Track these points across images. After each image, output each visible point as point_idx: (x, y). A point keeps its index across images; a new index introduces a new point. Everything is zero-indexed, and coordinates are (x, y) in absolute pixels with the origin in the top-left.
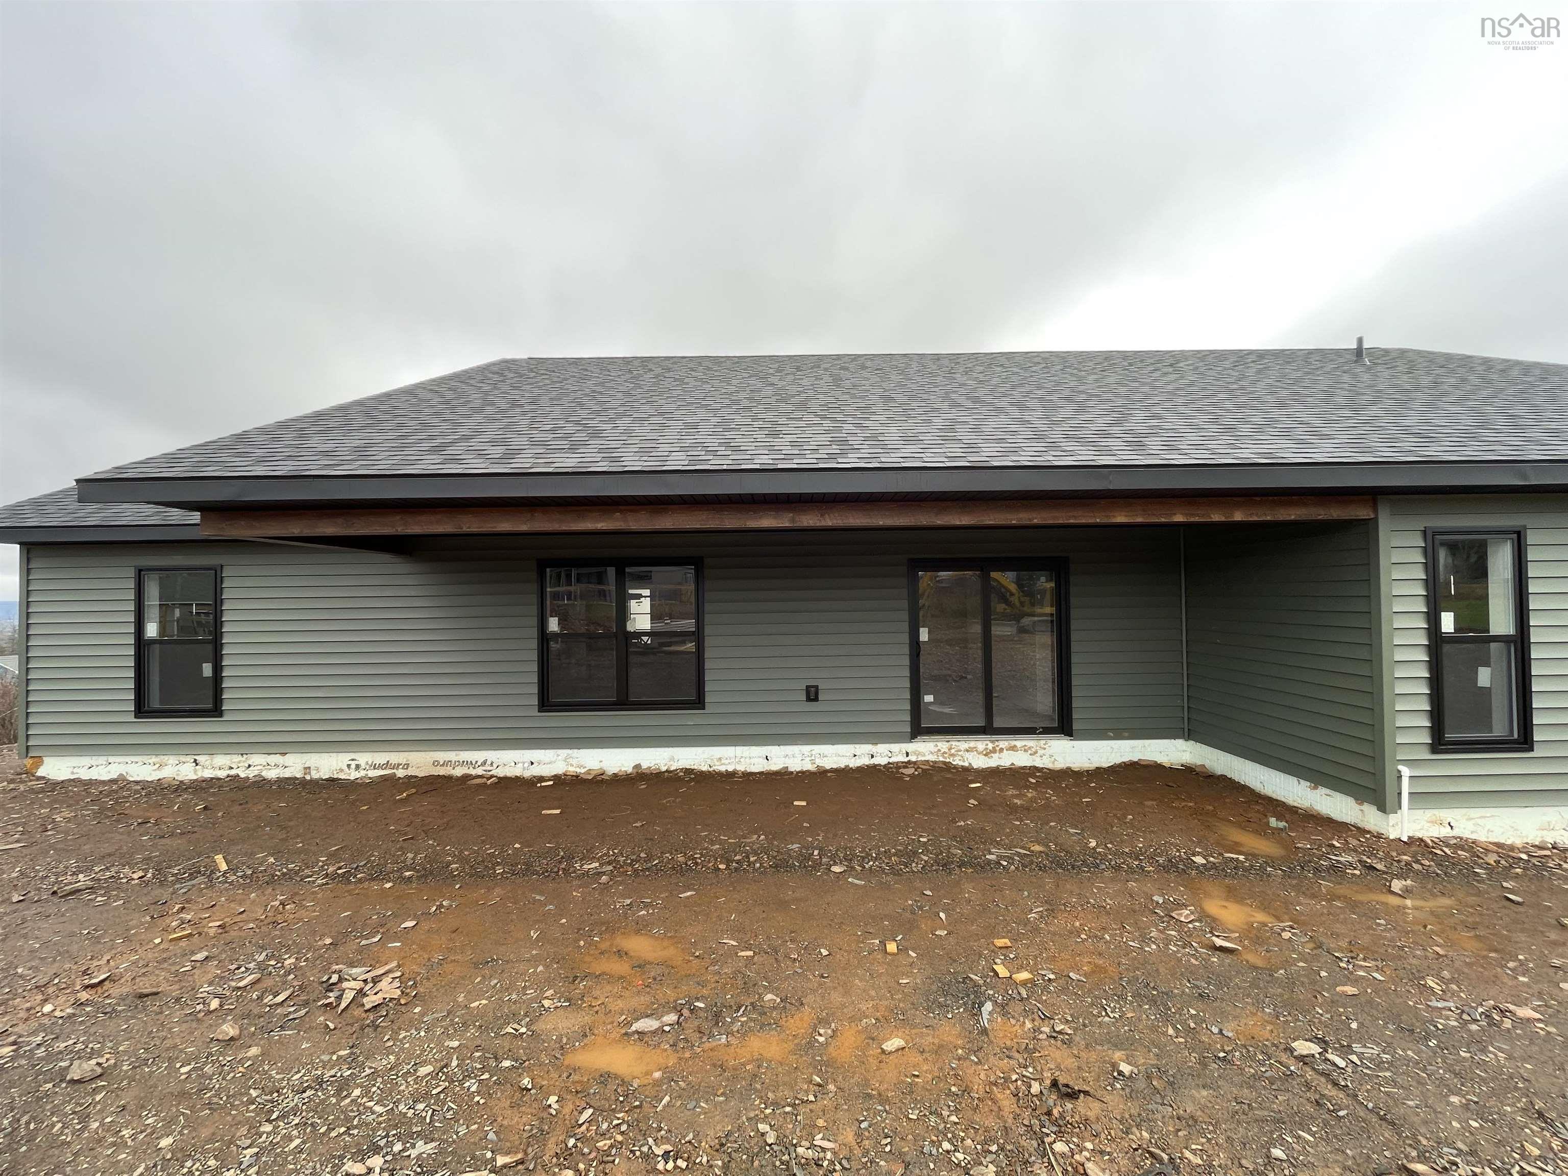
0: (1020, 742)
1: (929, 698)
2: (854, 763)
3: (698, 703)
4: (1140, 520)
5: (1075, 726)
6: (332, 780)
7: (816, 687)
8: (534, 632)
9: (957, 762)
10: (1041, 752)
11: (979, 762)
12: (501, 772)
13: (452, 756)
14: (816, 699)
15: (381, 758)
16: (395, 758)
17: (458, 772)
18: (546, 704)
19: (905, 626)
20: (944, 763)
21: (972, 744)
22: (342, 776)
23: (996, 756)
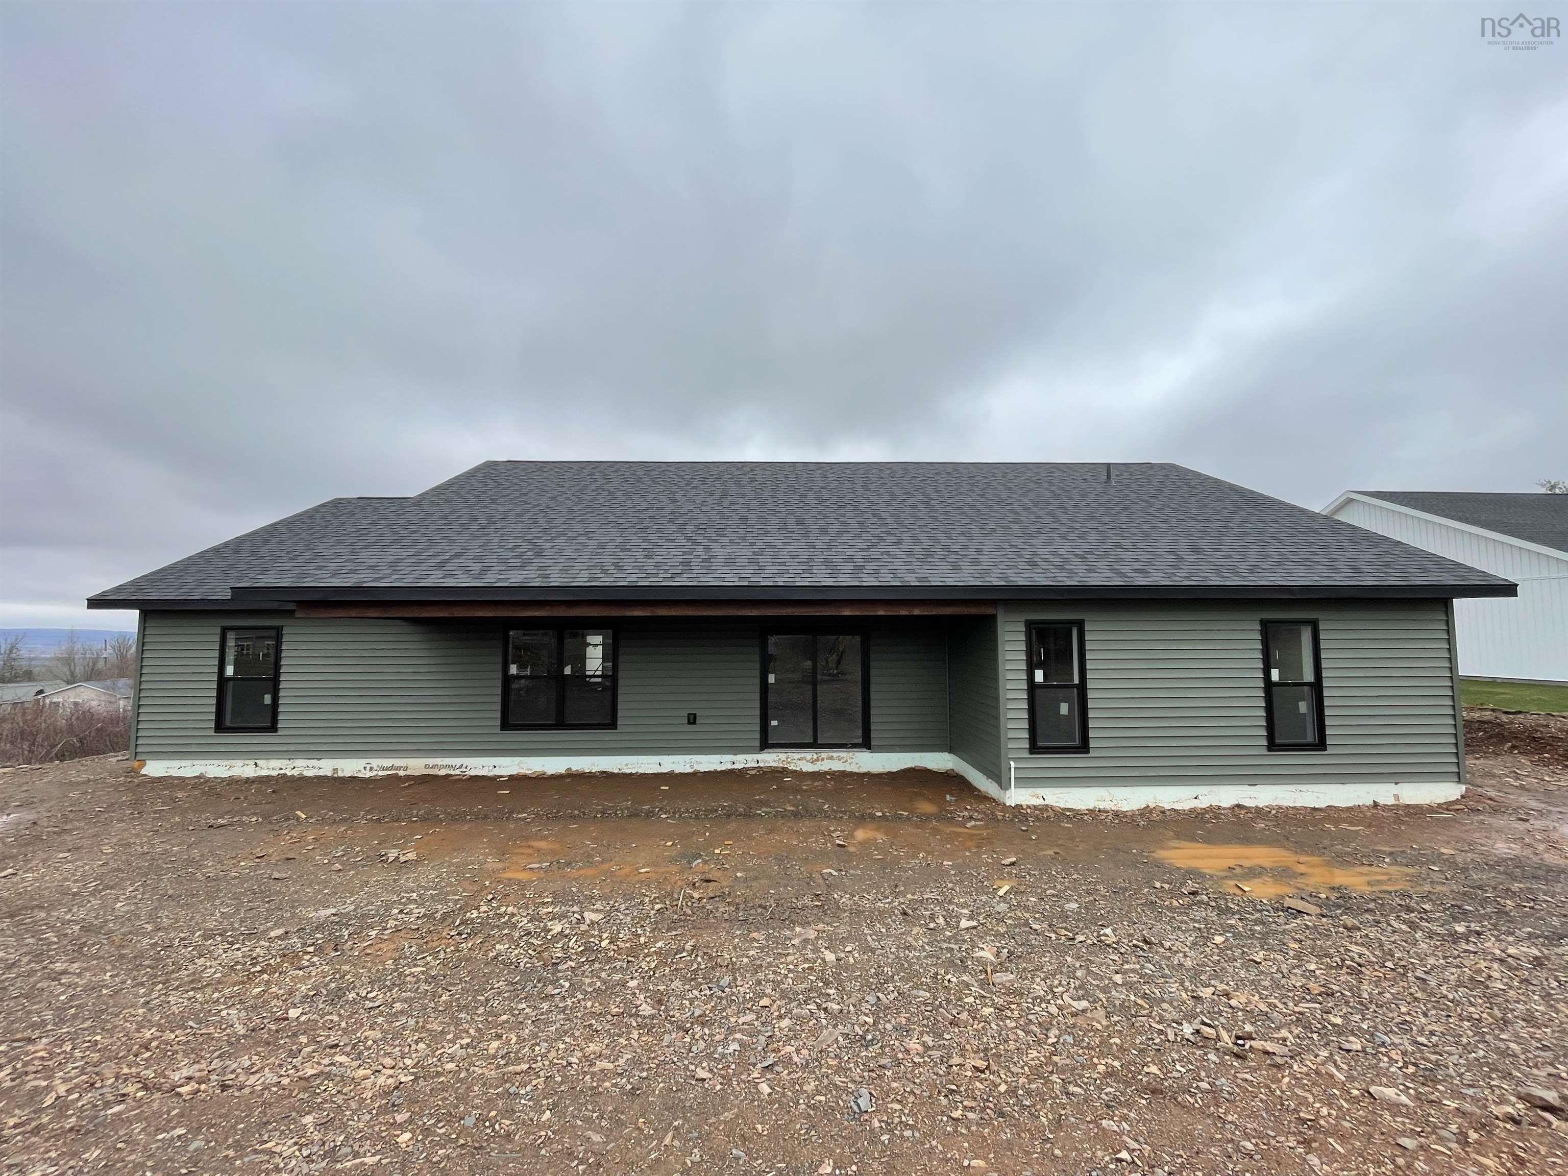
0: (836, 753)
1: (774, 723)
2: (720, 768)
3: (613, 725)
4: (858, 613)
5: (873, 743)
6: (353, 778)
7: (695, 714)
8: (499, 675)
9: (792, 767)
10: (850, 761)
11: (808, 768)
12: (473, 773)
13: (439, 761)
14: (694, 723)
15: (388, 762)
16: (398, 762)
17: (443, 772)
18: (505, 725)
19: (757, 673)
20: (783, 768)
21: (803, 755)
22: (360, 775)
23: (819, 763)
